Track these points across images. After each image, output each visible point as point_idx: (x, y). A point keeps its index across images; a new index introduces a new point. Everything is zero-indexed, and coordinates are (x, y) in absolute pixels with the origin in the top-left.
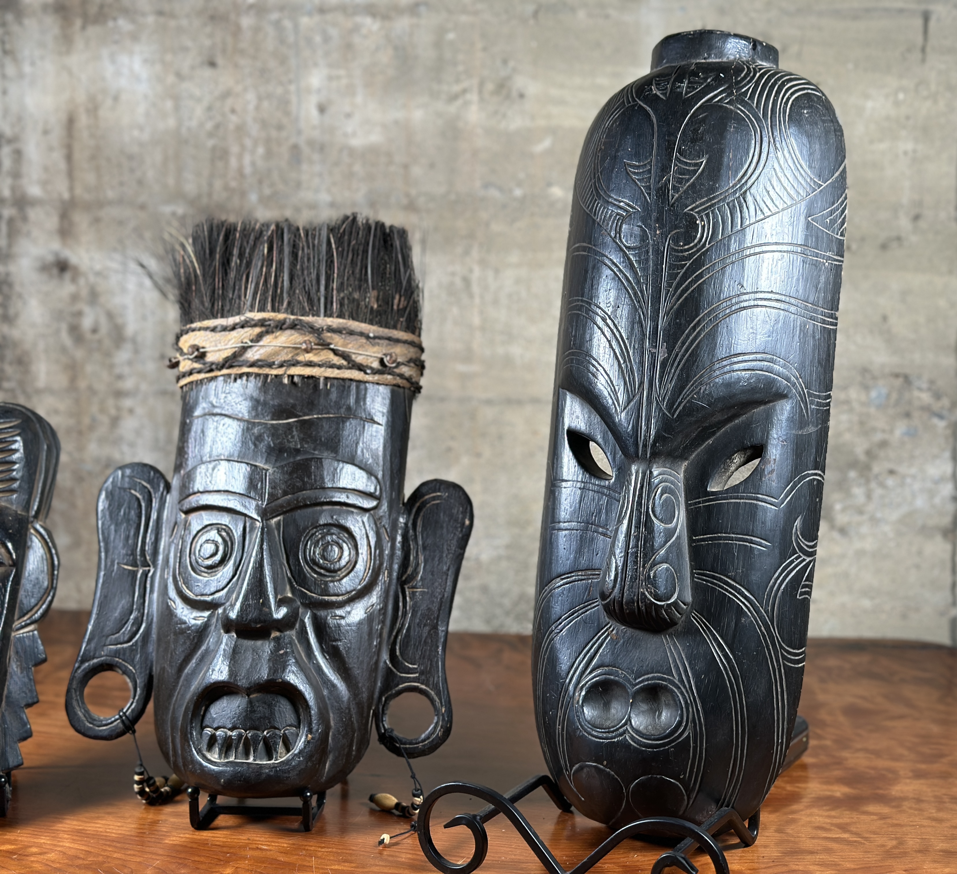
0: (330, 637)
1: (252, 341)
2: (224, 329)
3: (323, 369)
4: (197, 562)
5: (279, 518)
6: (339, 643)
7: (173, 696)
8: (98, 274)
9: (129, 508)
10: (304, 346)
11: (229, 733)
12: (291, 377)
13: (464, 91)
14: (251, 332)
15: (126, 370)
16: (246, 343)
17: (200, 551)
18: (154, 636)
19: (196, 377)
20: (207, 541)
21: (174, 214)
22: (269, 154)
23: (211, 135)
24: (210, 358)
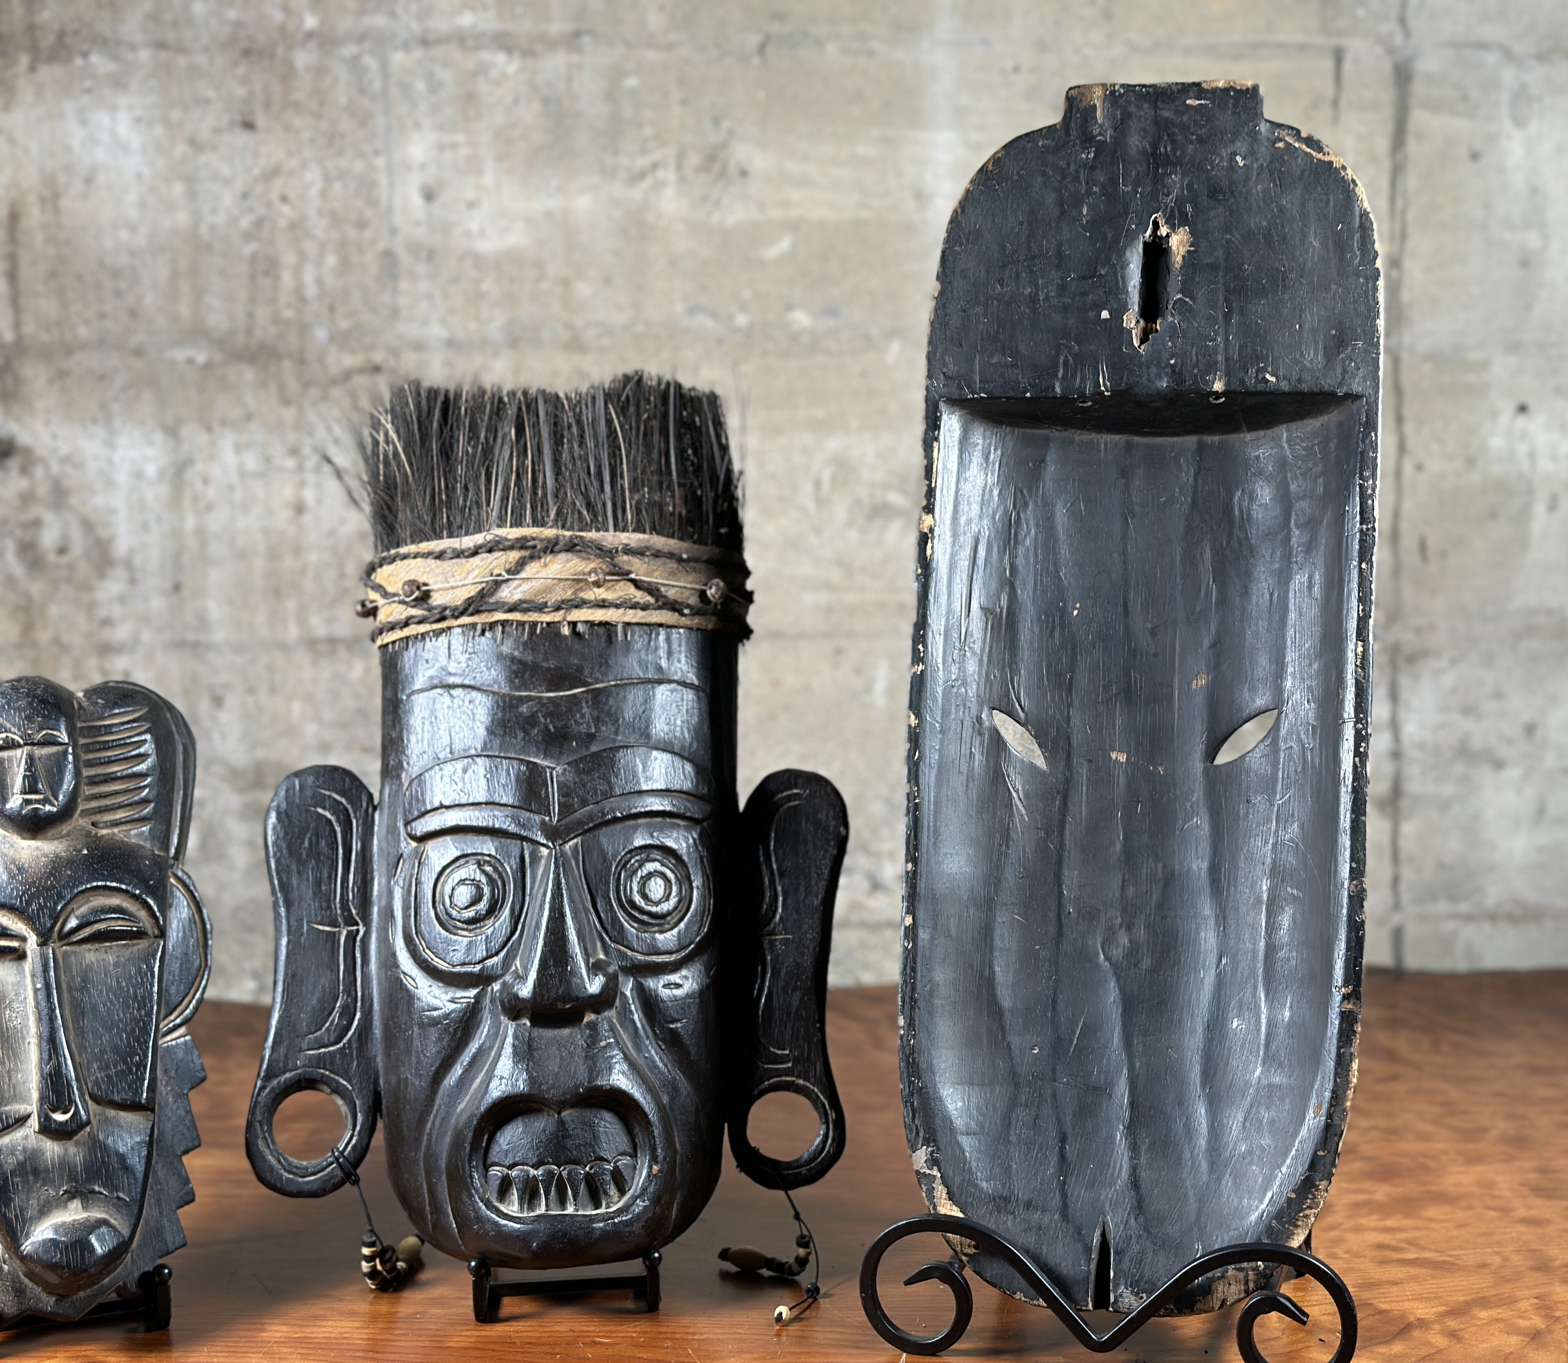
0: (664, 1016)
1: (509, 572)
2: (458, 554)
3: (621, 611)
4: (450, 915)
5: (575, 841)
6: (679, 1025)
7: (426, 1121)
8: (66, 460)
9: (317, 835)
10: (593, 578)
11: (533, 1172)
12: (573, 624)
13: (655, 166)
14: (503, 559)
15: (117, 611)
16: (499, 575)
17: (451, 897)
18: (377, 1031)
19: (413, 630)
20: (462, 882)
21: (190, 361)
22: (345, 265)
23: (248, 236)
24: (437, 600)
